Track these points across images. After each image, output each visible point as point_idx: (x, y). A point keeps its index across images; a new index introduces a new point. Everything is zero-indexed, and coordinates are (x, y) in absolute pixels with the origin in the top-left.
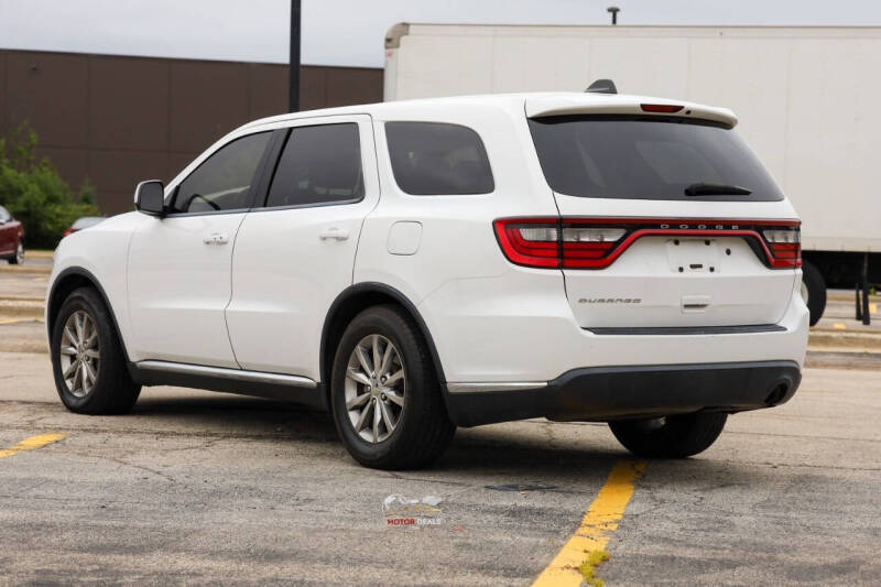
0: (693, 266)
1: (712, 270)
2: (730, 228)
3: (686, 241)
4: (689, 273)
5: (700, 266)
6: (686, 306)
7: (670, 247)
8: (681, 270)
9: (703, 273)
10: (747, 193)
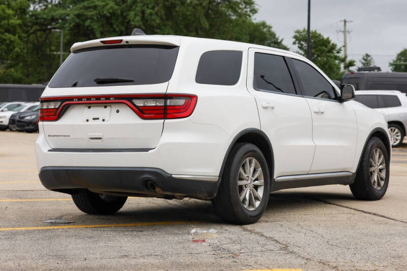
0: (94, 119)
1: (104, 120)
2: (109, 99)
3: (94, 106)
4: (92, 122)
5: (98, 119)
6: (92, 138)
7: (86, 109)
8: (87, 120)
9: (99, 122)
10: (131, 81)
